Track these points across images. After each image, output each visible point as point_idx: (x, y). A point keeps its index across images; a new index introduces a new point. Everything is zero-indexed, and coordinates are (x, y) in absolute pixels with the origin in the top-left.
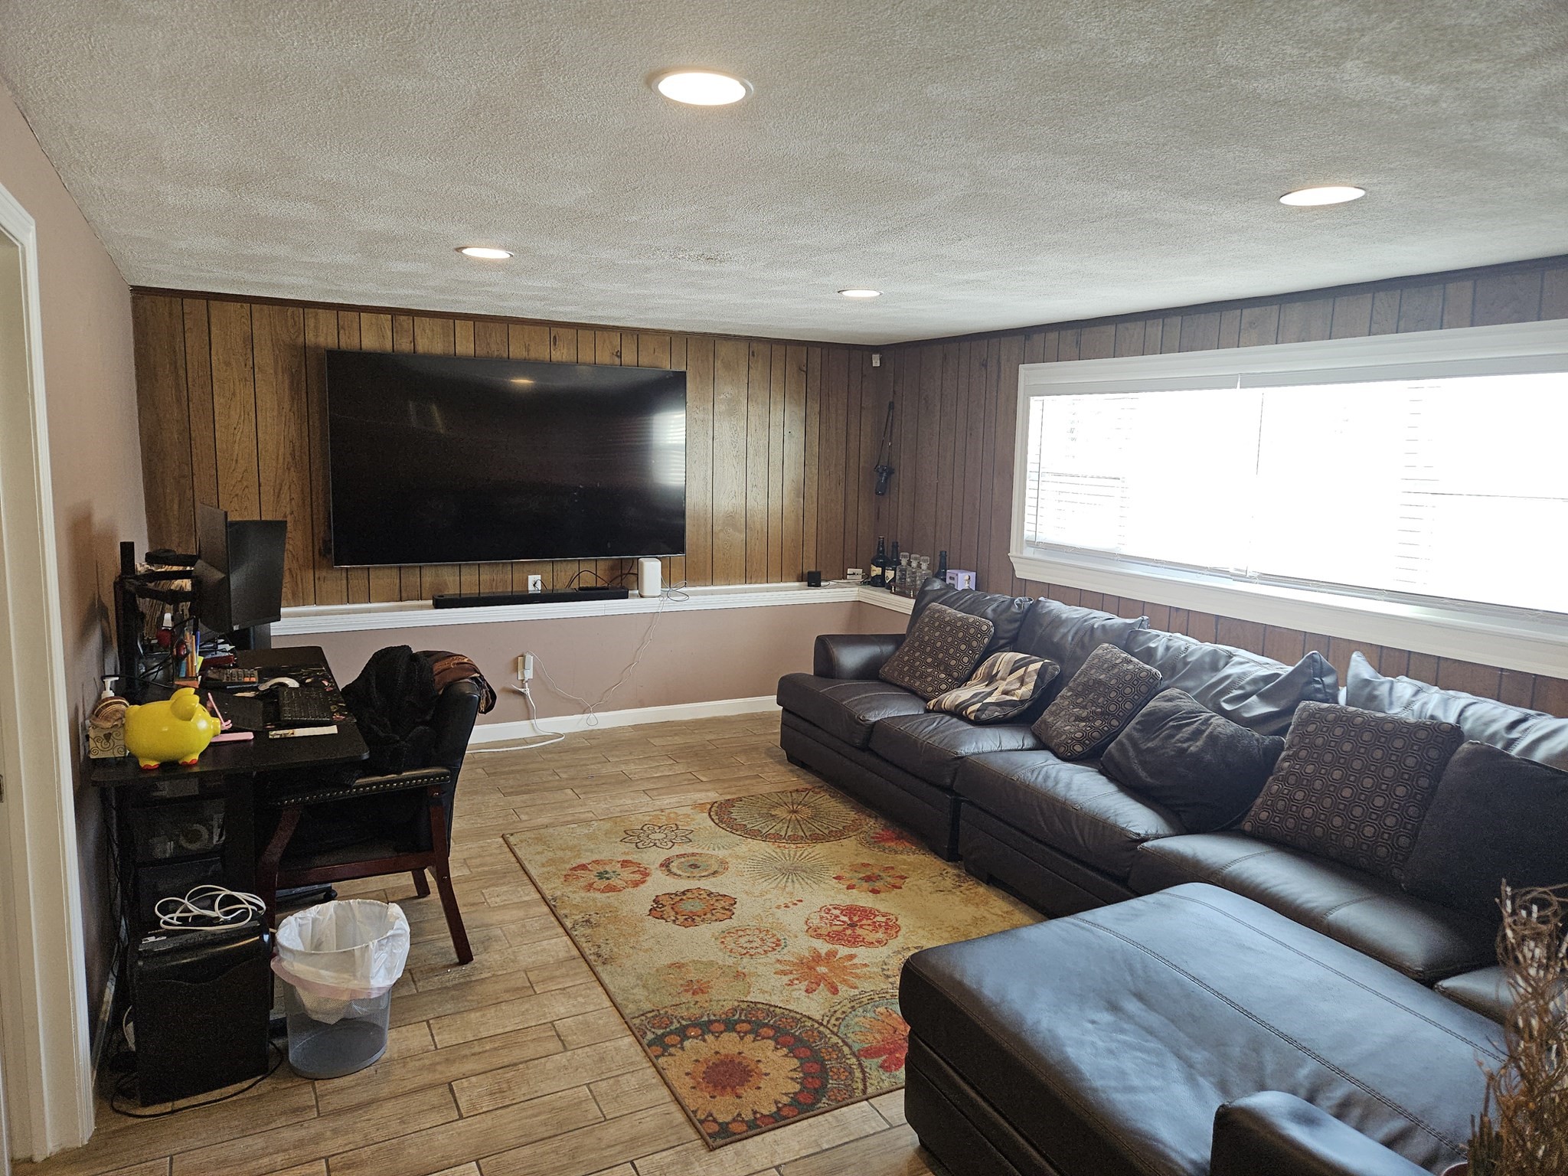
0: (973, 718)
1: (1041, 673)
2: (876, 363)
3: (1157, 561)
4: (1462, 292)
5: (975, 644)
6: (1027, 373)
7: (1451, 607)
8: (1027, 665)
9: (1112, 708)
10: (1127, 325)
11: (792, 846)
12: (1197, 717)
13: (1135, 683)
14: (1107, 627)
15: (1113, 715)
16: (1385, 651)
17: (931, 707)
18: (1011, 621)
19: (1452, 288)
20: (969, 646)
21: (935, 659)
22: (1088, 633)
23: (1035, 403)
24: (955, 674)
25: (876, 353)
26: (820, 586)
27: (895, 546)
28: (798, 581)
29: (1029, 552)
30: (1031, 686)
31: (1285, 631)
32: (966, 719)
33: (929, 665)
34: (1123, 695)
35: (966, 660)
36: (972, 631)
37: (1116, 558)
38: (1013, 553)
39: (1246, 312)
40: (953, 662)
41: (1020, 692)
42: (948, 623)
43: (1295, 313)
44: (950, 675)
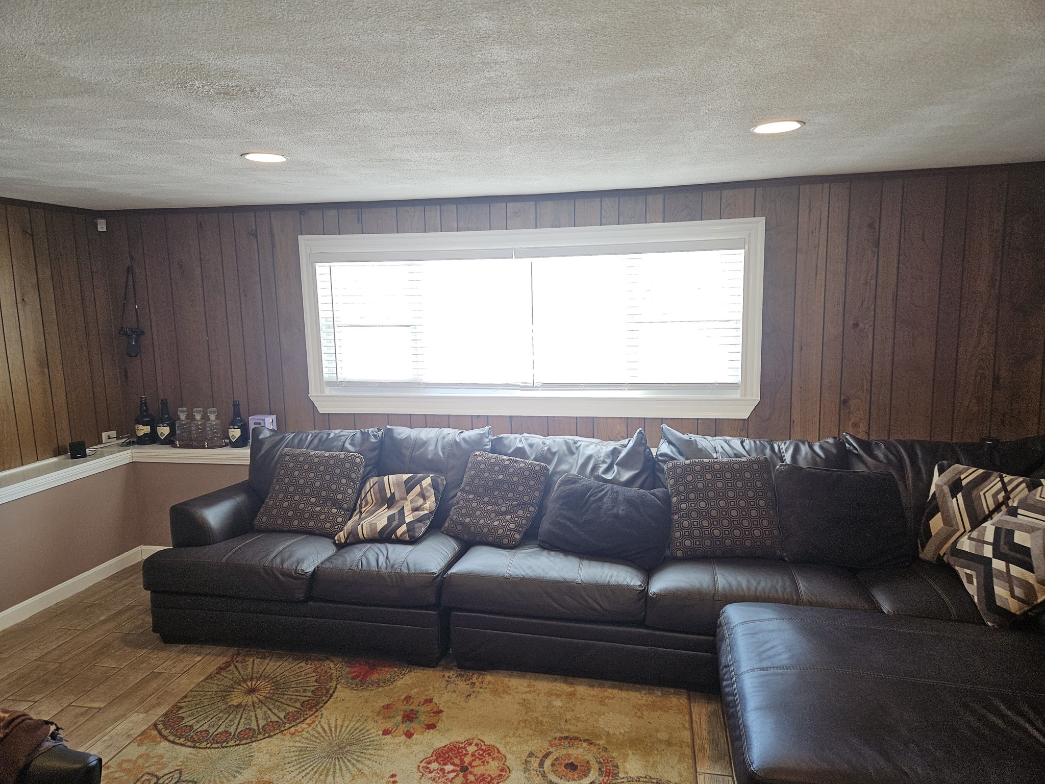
0: (407, 538)
1: (435, 485)
2: (102, 226)
3: (456, 384)
4: (656, 203)
5: (353, 476)
6: (307, 243)
7: (668, 388)
8: (419, 482)
9: (526, 498)
10: (408, 208)
11: (304, 726)
12: (604, 489)
13: (535, 475)
14: (467, 438)
15: (528, 504)
16: (629, 420)
17: (343, 541)
18: (373, 450)
19: (650, 199)
20: (349, 478)
21: (318, 497)
22: (454, 446)
23: (321, 269)
24: (345, 506)
25: (101, 218)
26: (85, 455)
27: (164, 403)
28: (55, 456)
29: (328, 391)
30: (433, 498)
31: (563, 418)
32: (400, 541)
33: (315, 505)
34: (530, 487)
35: (350, 491)
36: (347, 465)
37: (421, 386)
38: (313, 394)
39: (510, 205)
40: (340, 496)
41: (427, 505)
42: (320, 463)
43: (548, 207)
44: (340, 508)
